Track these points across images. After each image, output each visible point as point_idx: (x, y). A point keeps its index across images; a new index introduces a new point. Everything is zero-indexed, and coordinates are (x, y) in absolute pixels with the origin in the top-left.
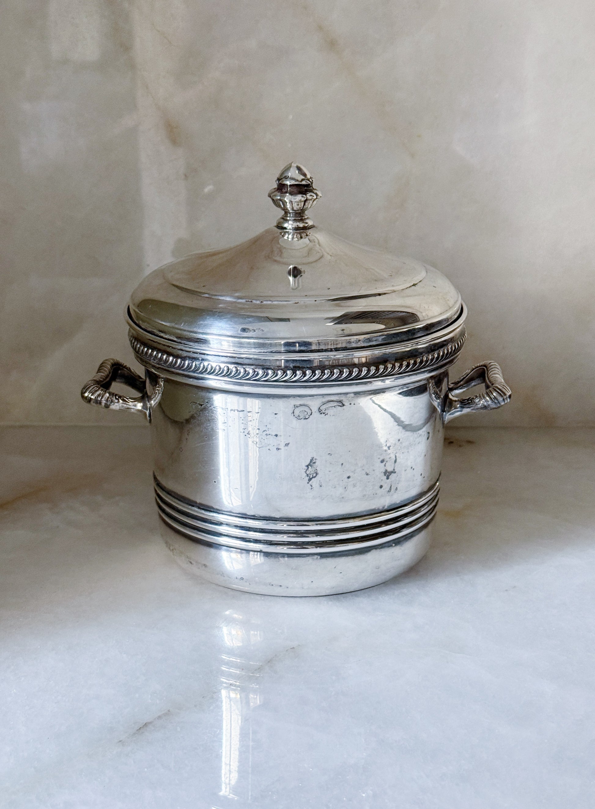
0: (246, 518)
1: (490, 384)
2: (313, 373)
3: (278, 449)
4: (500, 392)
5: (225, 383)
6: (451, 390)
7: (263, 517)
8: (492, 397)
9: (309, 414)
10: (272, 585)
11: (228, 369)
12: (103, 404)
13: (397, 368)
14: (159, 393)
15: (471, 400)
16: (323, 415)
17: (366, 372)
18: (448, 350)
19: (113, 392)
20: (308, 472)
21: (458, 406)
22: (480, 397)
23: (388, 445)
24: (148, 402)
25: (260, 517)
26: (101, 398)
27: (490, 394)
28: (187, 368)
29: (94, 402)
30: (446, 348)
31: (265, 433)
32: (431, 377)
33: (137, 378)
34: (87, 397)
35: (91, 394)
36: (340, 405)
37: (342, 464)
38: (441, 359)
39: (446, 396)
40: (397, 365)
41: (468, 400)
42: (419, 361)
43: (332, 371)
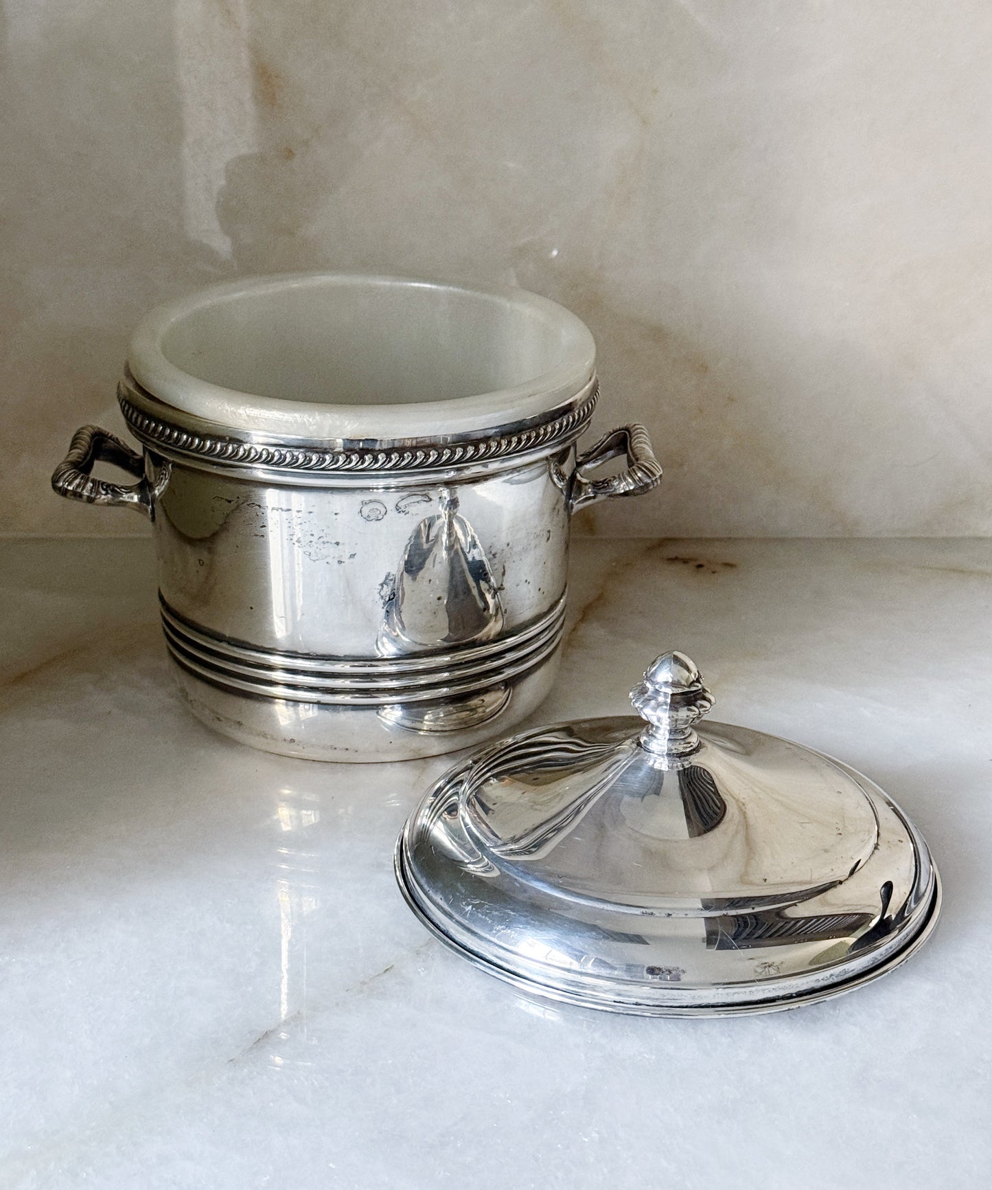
0: (296, 658)
1: (633, 459)
2: (387, 458)
3: (340, 562)
4: (647, 471)
5: (264, 473)
6: (579, 465)
7: (320, 656)
8: (636, 478)
9: (383, 513)
10: (335, 748)
11: (268, 453)
12: (85, 498)
13: (504, 447)
14: (166, 479)
15: (607, 483)
16: (402, 514)
17: (461, 453)
18: (574, 418)
19: (98, 479)
20: (382, 593)
21: (590, 490)
22: (620, 478)
23: (493, 552)
24: (150, 491)
25: (317, 655)
26: (82, 490)
27: (633, 474)
28: (207, 451)
29: (71, 495)
30: (572, 414)
31: (322, 540)
32: (552, 455)
33: (130, 454)
34: (61, 487)
35: (67, 483)
36: (426, 499)
37: (430, 581)
38: (565, 430)
39: (573, 477)
40: (504, 442)
41: (603, 482)
42: (535, 435)
43: (414, 454)
